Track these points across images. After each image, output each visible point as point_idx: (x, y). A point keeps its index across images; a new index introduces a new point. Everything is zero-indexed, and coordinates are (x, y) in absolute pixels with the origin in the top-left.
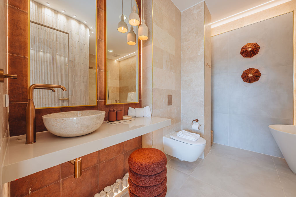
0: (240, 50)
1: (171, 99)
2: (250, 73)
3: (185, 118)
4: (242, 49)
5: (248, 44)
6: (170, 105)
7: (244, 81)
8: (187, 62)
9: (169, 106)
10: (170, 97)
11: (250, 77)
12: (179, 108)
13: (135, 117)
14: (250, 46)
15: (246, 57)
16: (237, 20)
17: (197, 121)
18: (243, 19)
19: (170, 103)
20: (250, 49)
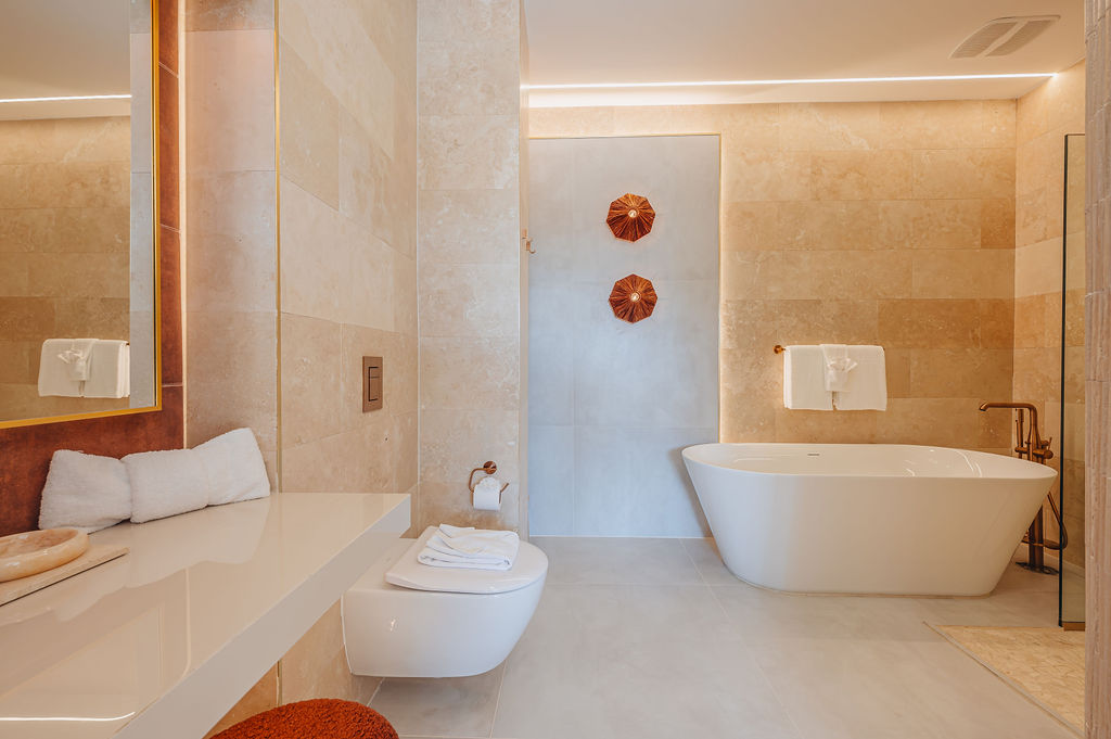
0: (605, 213)
1: (379, 377)
2: (635, 291)
3: (439, 462)
4: (612, 208)
5: (627, 197)
6: (374, 409)
7: (617, 314)
8: (446, 210)
9: (370, 415)
10: (372, 370)
11: (634, 304)
12: (409, 420)
13: (127, 522)
14: (633, 204)
15: (620, 237)
16: (597, 109)
17: (489, 468)
18: (611, 109)
19: (372, 398)
20: (632, 214)
